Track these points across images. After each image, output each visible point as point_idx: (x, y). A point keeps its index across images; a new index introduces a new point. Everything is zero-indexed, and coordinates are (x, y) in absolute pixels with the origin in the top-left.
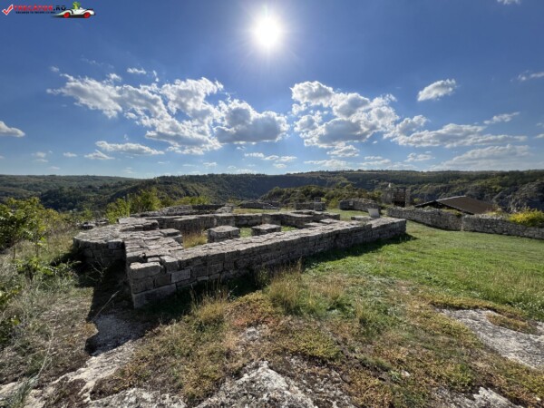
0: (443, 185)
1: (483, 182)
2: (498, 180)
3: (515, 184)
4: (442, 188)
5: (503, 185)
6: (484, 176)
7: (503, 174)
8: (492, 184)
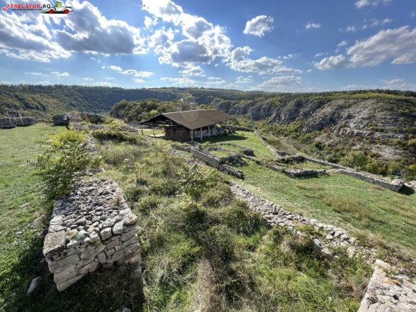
0: (252, 101)
1: (272, 99)
2: (279, 98)
3: (286, 101)
4: (251, 103)
5: (280, 101)
6: (273, 95)
7: (282, 95)
8: (276, 101)
